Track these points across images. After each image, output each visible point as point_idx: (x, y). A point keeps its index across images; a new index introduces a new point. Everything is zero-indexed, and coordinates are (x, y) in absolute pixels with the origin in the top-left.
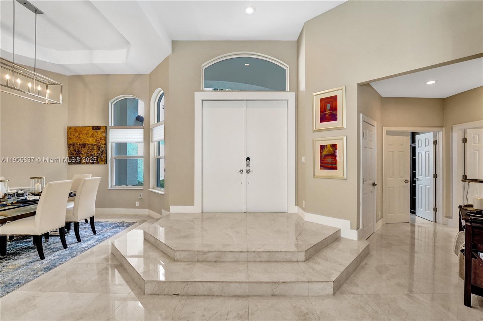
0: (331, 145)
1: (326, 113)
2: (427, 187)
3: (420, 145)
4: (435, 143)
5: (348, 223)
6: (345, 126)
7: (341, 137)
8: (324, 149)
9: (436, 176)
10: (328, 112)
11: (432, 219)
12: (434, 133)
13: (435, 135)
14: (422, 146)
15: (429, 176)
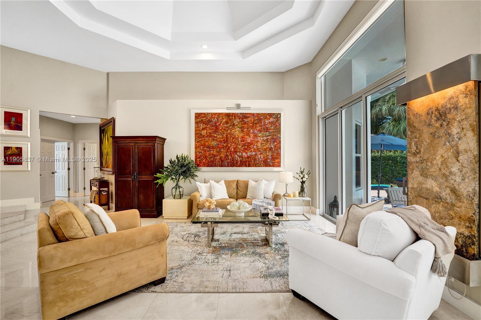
0: (16, 147)
1: (11, 124)
2: (63, 176)
3: (58, 149)
4: (69, 149)
5: (33, 199)
6: (29, 136)
7: (26, 143)
8: (9, 150)
9: (69, 169)
10: (13, 123)
11: (67, 196)
12: (68, 143)
13: (69, 144)
14: (59, 150)
15: (64, 169)
